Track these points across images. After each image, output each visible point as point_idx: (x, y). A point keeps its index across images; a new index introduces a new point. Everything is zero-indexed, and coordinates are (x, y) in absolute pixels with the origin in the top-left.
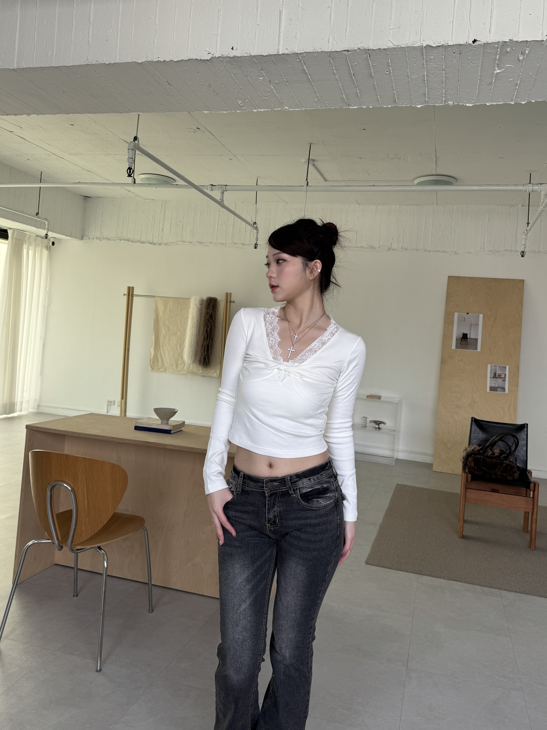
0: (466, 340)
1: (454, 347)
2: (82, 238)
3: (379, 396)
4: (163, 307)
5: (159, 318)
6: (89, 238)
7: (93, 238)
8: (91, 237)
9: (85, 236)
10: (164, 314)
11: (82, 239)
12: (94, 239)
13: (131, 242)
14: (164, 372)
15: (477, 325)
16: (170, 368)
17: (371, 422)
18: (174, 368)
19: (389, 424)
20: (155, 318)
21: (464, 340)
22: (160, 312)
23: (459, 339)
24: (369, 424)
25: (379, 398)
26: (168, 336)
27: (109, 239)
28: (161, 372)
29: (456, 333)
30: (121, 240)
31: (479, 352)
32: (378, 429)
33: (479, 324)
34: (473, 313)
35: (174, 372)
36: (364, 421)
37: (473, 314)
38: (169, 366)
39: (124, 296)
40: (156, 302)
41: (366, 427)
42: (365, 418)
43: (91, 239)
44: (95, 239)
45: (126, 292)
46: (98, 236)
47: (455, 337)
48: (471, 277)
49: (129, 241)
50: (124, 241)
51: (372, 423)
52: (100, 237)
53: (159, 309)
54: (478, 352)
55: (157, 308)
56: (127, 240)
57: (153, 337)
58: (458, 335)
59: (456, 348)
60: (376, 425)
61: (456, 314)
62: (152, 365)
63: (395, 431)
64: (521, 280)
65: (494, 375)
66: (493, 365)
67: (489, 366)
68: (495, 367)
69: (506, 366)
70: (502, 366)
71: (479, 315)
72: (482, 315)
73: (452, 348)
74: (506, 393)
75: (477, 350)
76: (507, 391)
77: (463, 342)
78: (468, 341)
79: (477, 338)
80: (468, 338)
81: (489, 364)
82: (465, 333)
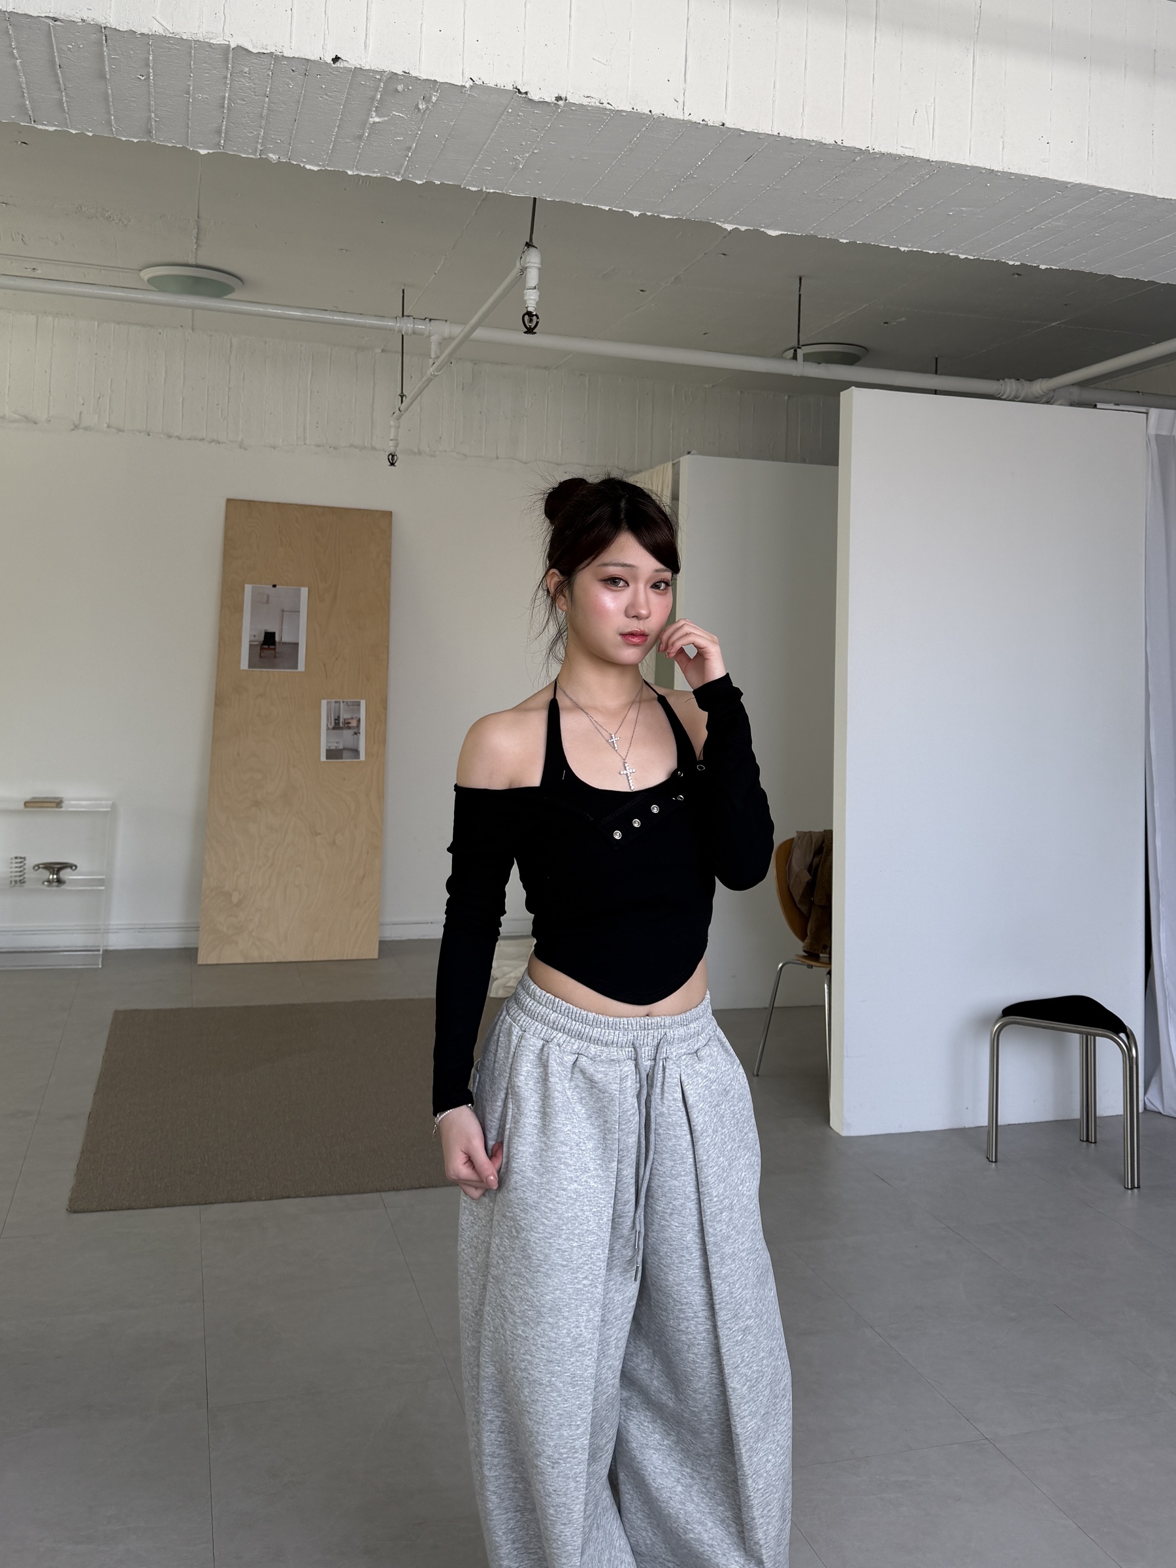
0: (273, 647)
1: (244, 664)
3: (57, 801)
15: (297, 611)
17: (36, 868)
19: (85, 868)
21: (267, 647)
23: (258, 645)
24: (30, 875)
25: (58, 803)
29: (249, 633)
31: (302, 672)
32: (56, 884)
33: (301, 610)
34: (287, 585)
36: (16, 867)
37: (286, 587)
41: (24, 882)
42: (19, 860)
47: (248, 640)
48: (278, 503)
51: (41, 870)
54: (300, 671)
58: (255, 636)
59: (249, 667)
60: (50, 873)
61: (248, 588)
63: (101, 882)
64: (389, 513)
65: (335, 723)
66: (334, 701)
67: (324, 702)
68: (337, 704)
69: (360, 702)
70: (351, 700)
71: (300, 589)
72: (307, 589)
73: (240, 667)
74: (361, 761)
75: (297, 668)
76: (362, 757)
77: (266, 653)
78: (277, 650)
79: (296, 642)
80: (279, 643)
81: (323, 699)
82: (271, 630)
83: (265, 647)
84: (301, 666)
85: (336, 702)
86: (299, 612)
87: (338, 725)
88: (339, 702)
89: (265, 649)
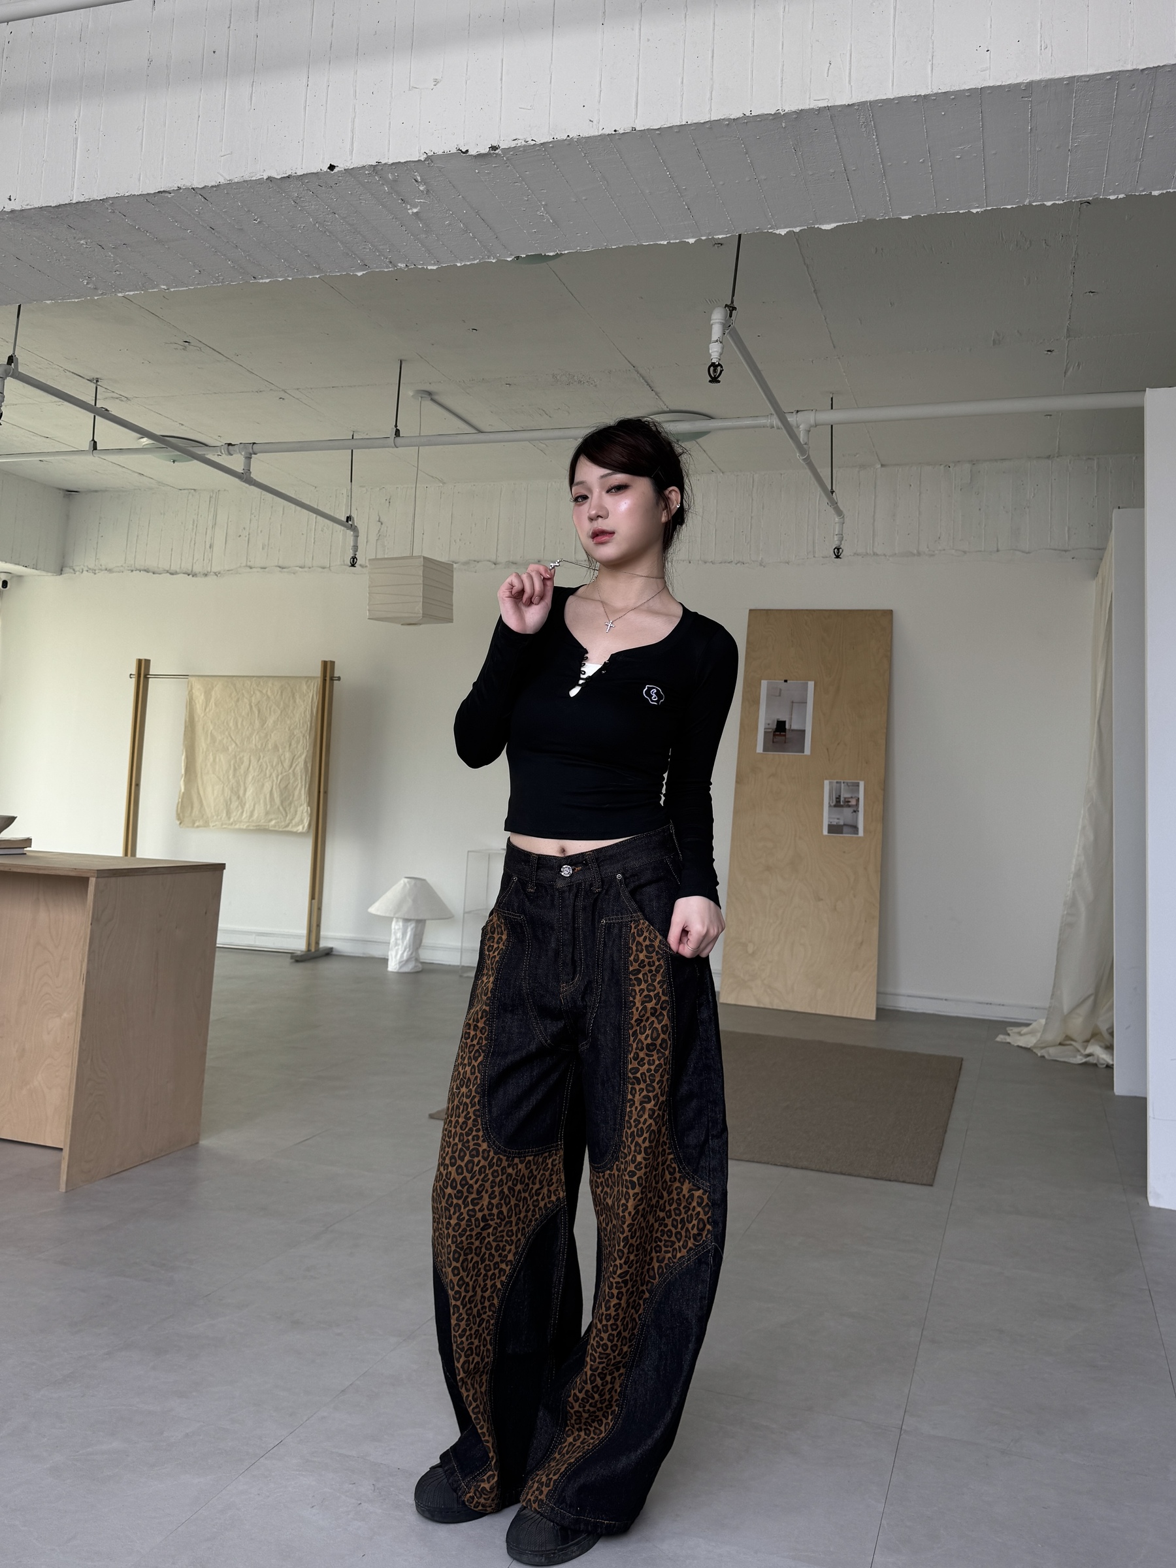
0: (782, 733)
1: (760, 749)
2: (62, 570)
4: (202, 697)
5: (196, 719)
6: (74, 570)
7: (81, 571)
8: (77, 569)
9: (66, 567)
10: (205, 709)
11: (61, 574)
12: (83, 571)
13: (152, 574)
14: (205, 827)
15: (804, 702)
16: (215, 817)
18: (223, 819)
20: (187, 719)
22: (198, 706)
23: (771, 732)
26: (211, 754)
27: (110, 571)
28: (198, 827)
29: (764, 722)
30: (132, 571)
31: (808, 756)
33: (808, 701)
34: (797, 680)
35: (224, 826)
38: (214, 814)
39: (131, 678)
40: (189, 687)
43: (77, 573)
44: (85, 572)
45: (134, 671)
46: (92, 566)
47: (763, 728)
48: (791, 610)
49: (148, 572)
50: (138, 572)
52: (95, 568)
53: (197, 701)
54: (806, 755)
55: (192, 699)
56: (145, 570)
57: (183, 757)
58: (769, 724)
59: (764, 751)
61: (764, 683)
62: (181, 815)
64: (888, 610)
65: (837, 802)
66: (835, 781)
67: (826, 783)
68: (838, 785)
69: (859, 783)
70: (850, 781)
71: (807, 683)
72: (813, 682)
73: (756, 751)
74: (860, 837)
75: (803, 752)
76: (861, 833)
77: (778, 739)
78: (787, 736)
79: (803, 729)
80: (789, 730)
81: (826, 779)
82: (782, 719)
83: (777, 733)
84: (807, 751)
85: (837, 782)
86: (806, 703)
87: (838, 803)
88: (841, 782)
89: (778, 735)
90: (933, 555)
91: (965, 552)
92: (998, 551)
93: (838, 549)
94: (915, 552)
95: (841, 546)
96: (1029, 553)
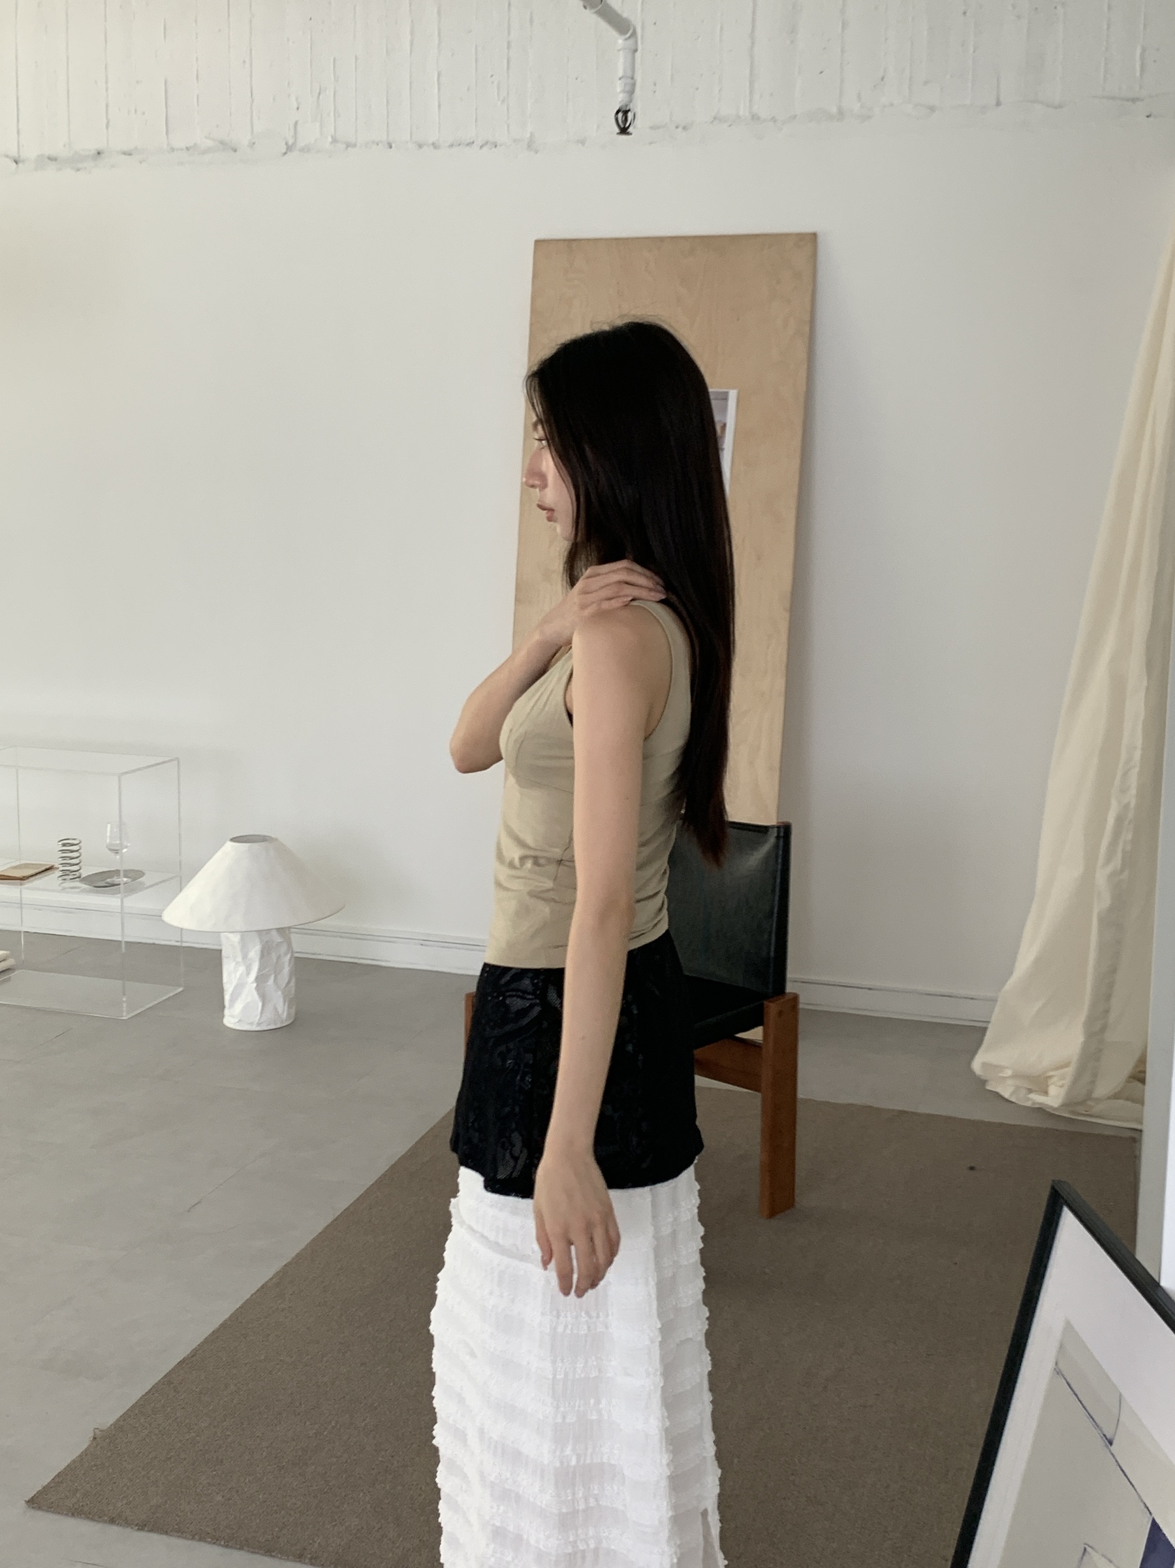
64: (807, 234)
90: (869, 117)
91: (932, 109)
92: (998, 104)
93: (626, 113)
94: (834, 110)
95: (631, 106)
96: (1060, 106)
